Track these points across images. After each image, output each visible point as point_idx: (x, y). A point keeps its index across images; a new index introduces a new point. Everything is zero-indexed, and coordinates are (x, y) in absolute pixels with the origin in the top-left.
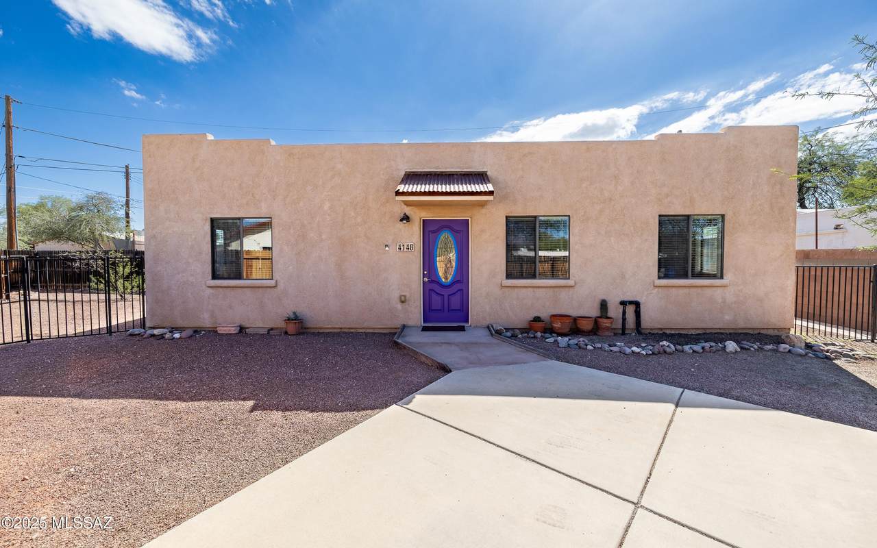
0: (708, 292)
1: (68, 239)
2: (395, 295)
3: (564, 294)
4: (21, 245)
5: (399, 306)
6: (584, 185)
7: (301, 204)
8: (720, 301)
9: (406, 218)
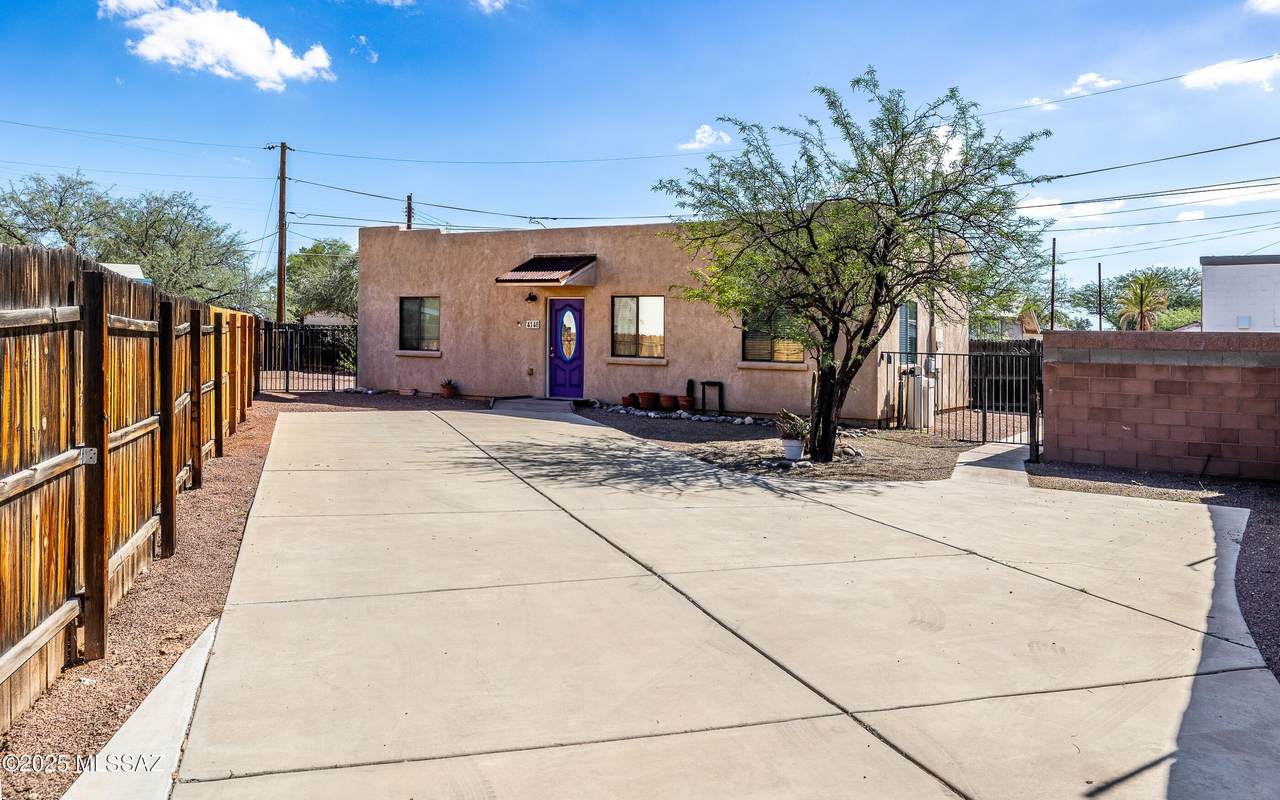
0: (789, 376)
1: (338, 310)
2: (525, 369)
3: (658, 374)
4: (289, 318)
5: (528, 378)
6: (676, 266)
7: (460, 285)
8: (801, 386)
9: (532, 298)
